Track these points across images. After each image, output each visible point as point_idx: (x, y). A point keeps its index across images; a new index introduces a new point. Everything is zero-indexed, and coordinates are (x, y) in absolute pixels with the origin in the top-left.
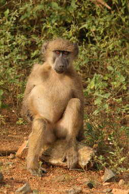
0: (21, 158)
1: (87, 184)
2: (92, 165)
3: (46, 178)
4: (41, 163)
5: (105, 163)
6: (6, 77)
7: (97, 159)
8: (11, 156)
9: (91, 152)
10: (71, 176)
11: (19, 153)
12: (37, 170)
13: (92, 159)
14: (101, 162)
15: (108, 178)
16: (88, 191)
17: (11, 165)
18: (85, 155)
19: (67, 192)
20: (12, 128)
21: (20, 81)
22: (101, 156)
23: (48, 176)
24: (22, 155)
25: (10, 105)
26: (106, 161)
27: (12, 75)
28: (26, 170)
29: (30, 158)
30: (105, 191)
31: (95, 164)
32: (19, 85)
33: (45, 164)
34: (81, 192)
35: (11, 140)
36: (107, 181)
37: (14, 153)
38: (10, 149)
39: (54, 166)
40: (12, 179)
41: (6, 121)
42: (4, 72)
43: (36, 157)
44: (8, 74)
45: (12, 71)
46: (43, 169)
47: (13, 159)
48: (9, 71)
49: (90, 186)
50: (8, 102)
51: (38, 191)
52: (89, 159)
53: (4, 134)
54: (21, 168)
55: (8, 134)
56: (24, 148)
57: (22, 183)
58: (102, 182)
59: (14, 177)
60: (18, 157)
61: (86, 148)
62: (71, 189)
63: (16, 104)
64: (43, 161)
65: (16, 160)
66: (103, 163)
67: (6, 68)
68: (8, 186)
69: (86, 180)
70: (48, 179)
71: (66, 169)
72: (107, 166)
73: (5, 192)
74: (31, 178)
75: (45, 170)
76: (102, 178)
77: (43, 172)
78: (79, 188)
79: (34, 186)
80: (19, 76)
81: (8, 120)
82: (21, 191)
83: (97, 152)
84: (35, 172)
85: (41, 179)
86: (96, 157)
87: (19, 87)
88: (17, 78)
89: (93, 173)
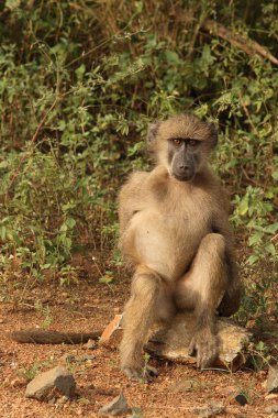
0: (108, 348)
1: (234, 396)
2: (244, 361)
3: (156, 385)
4: (147, 356)
5: (269, 357)
6: (80, 194)
7: (254, 348)
8: (90, 344)
9: (243, 335)
10: (204, 381)
11: (105, 338)
12: (139, 371)
13: (245, 349)
14: (261, 354)
15: (274, 385)
16: (236, 410)
17: (89, 361)
18: (232, 341)
19: (197, 412)
20: (92, 290)
21: (105, 202)
22: (261, 344)
23: (159, 382)
24: (111, 342)
25: (88, 247)
26: (270, 353)
27: (92, 189)
28: (118, 370)
29: (127, 347)
30: (268, 409)
31: (249, 359)
32: (104, 210)
33: (155, 359)
34: (224, 412)
35: (90, 313)
36: (274, 391)
37: (96, 339)
38: (87, 331)
39: (171, 363)
40: (92, 387)
41: (80, 277)
42: (75, 183)
43: (137, 345)
44: (84, 188)
45: (91, 183)
46: (151, 368)
47: (93, 349)
48: (86, 182)
49: (241, 400)
50: (83, 241)
51: (142, 410)
52: (238, 349)
53: (76, 302)
54: (110, 367)
55: (84, 301)
56: (115, 328)
57: (111, 394)
58: (263, 393)
59: (97, 384)
60: (104, 345)
61: (233, 328)
62: (205, 406)
63: (98, 246)
64: (150, 353)
65: (99, 352)
66: (266, 356)
67: (80, 177)
68: (84, 400)
69: (233, 389)
70: (160, 388)
71: (195, 368)
72: (272, 363)
73: (79, 412)
74: (128, 386)
75: (155, 370)
76: (264, 385)
77: (152, 374)
78: (220, 405)
79: (134, 400)
80: (104, 192)
81: (83, 275)
82: (110, 410)
83: (254, 336)
84: (136, 373)
85: (148, 388)
86: (251, 344)
87: (105, 213)
88: (100, 196)
89: (246, 375)
